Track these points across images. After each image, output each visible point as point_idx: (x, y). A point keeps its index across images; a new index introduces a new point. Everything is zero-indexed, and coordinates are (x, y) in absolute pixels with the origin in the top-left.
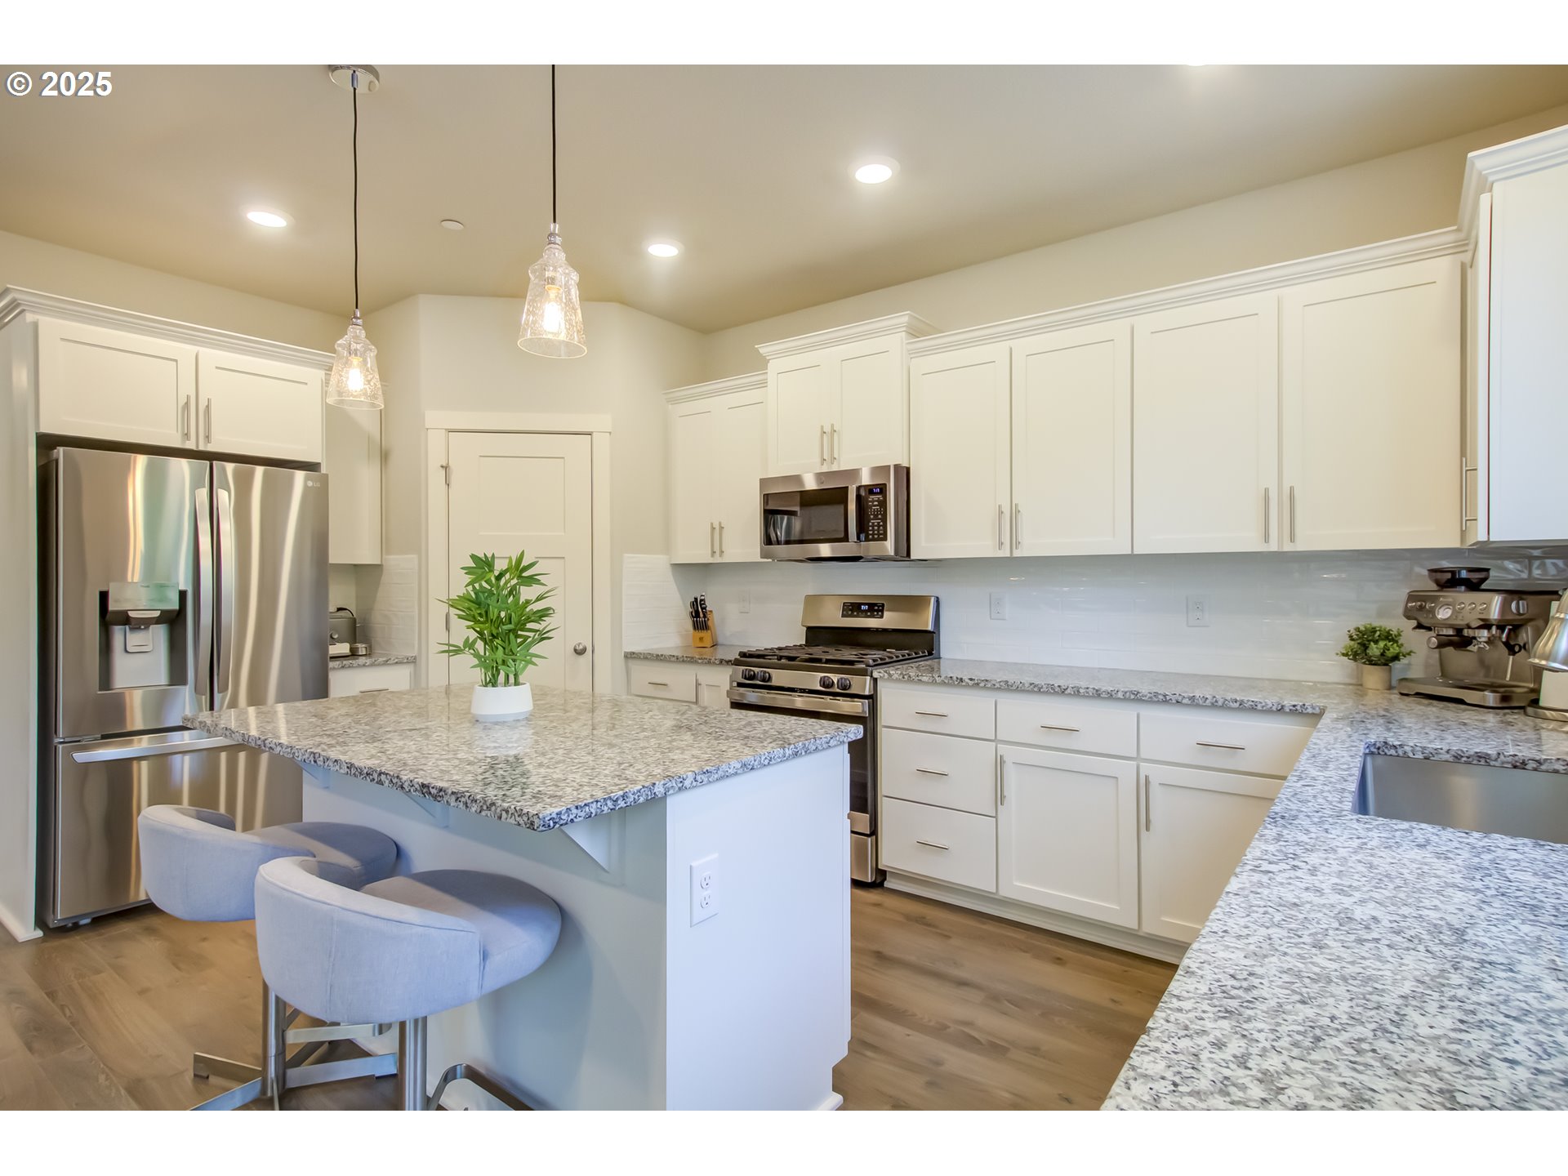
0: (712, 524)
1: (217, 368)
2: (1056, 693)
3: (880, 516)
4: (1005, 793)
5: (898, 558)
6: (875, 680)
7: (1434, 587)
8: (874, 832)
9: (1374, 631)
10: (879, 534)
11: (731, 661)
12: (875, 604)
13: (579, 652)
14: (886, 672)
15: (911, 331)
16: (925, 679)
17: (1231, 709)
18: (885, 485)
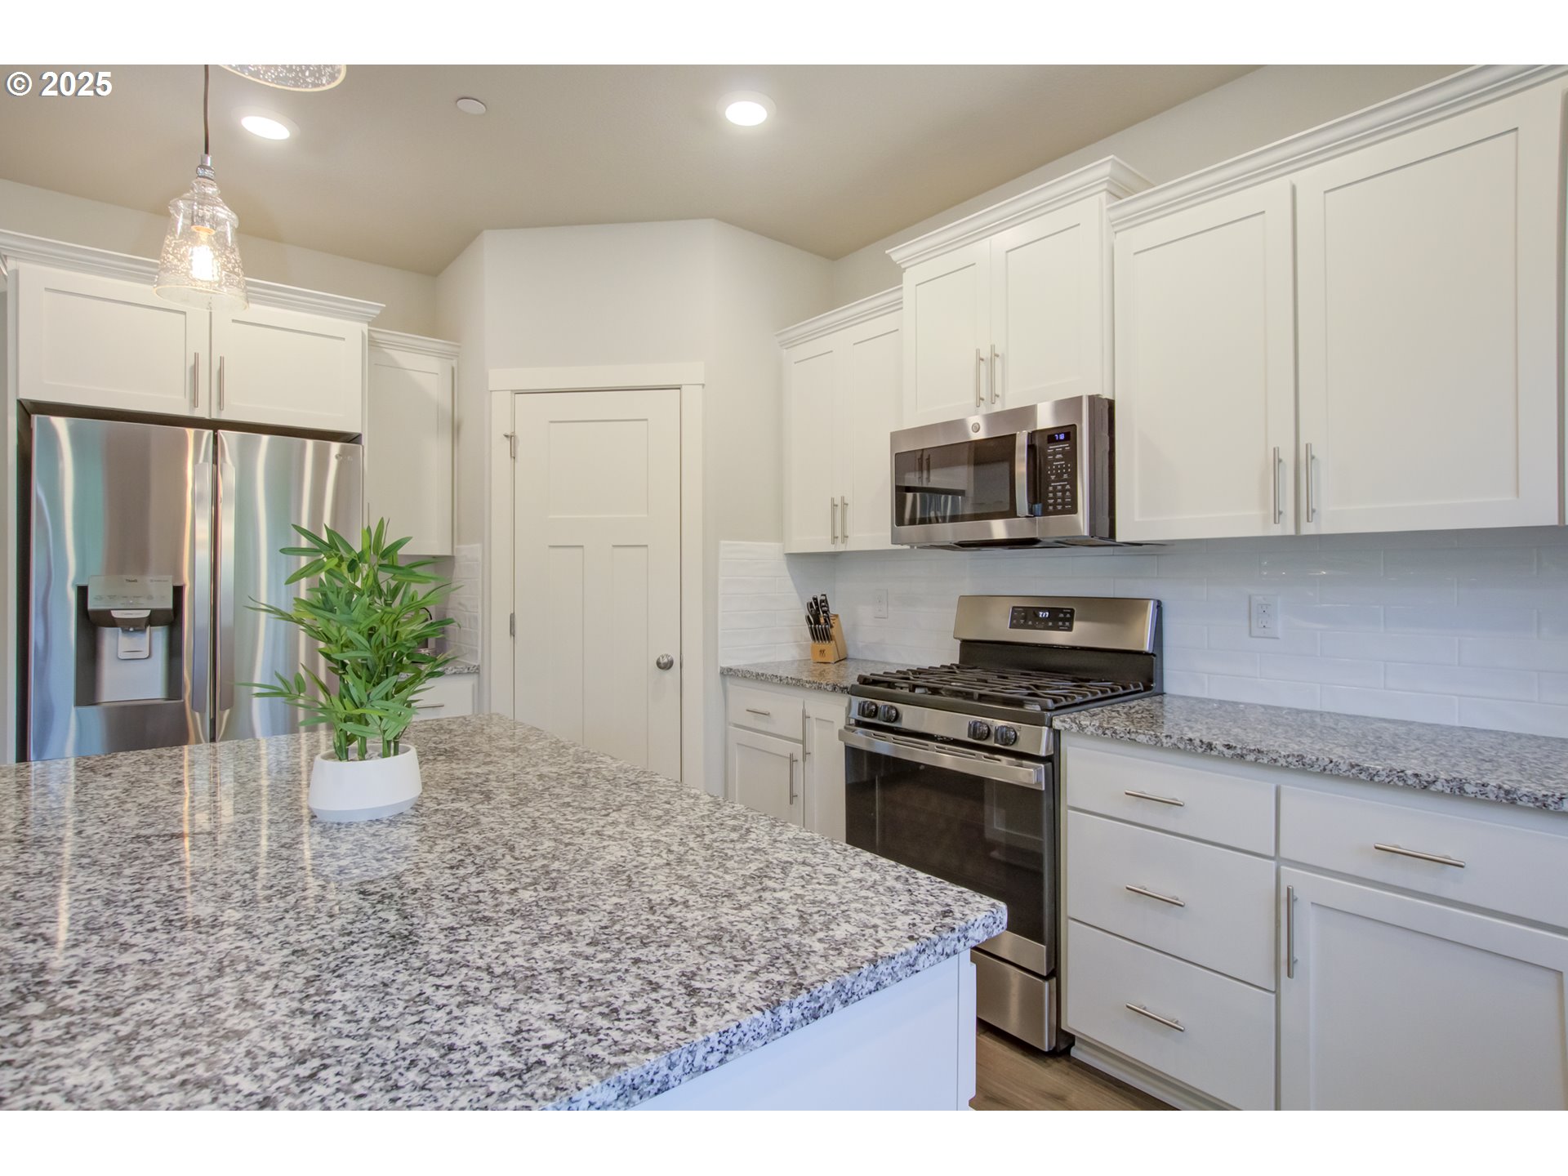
0: (833, 500)
1: (234, 321)
2: (1408, 787)
3: (1065, 476)
4: (1297, 955)
5: (1097, 541)
6: (1057, 734)
8: (1054, 974)
10: (1064, 504)
11: (846, 688)
12: (1061, 610)
13: (665, 666)
14: (1073, 721)
15: (1114, 190)
16: (1141, 738)
18: (1074, 426)
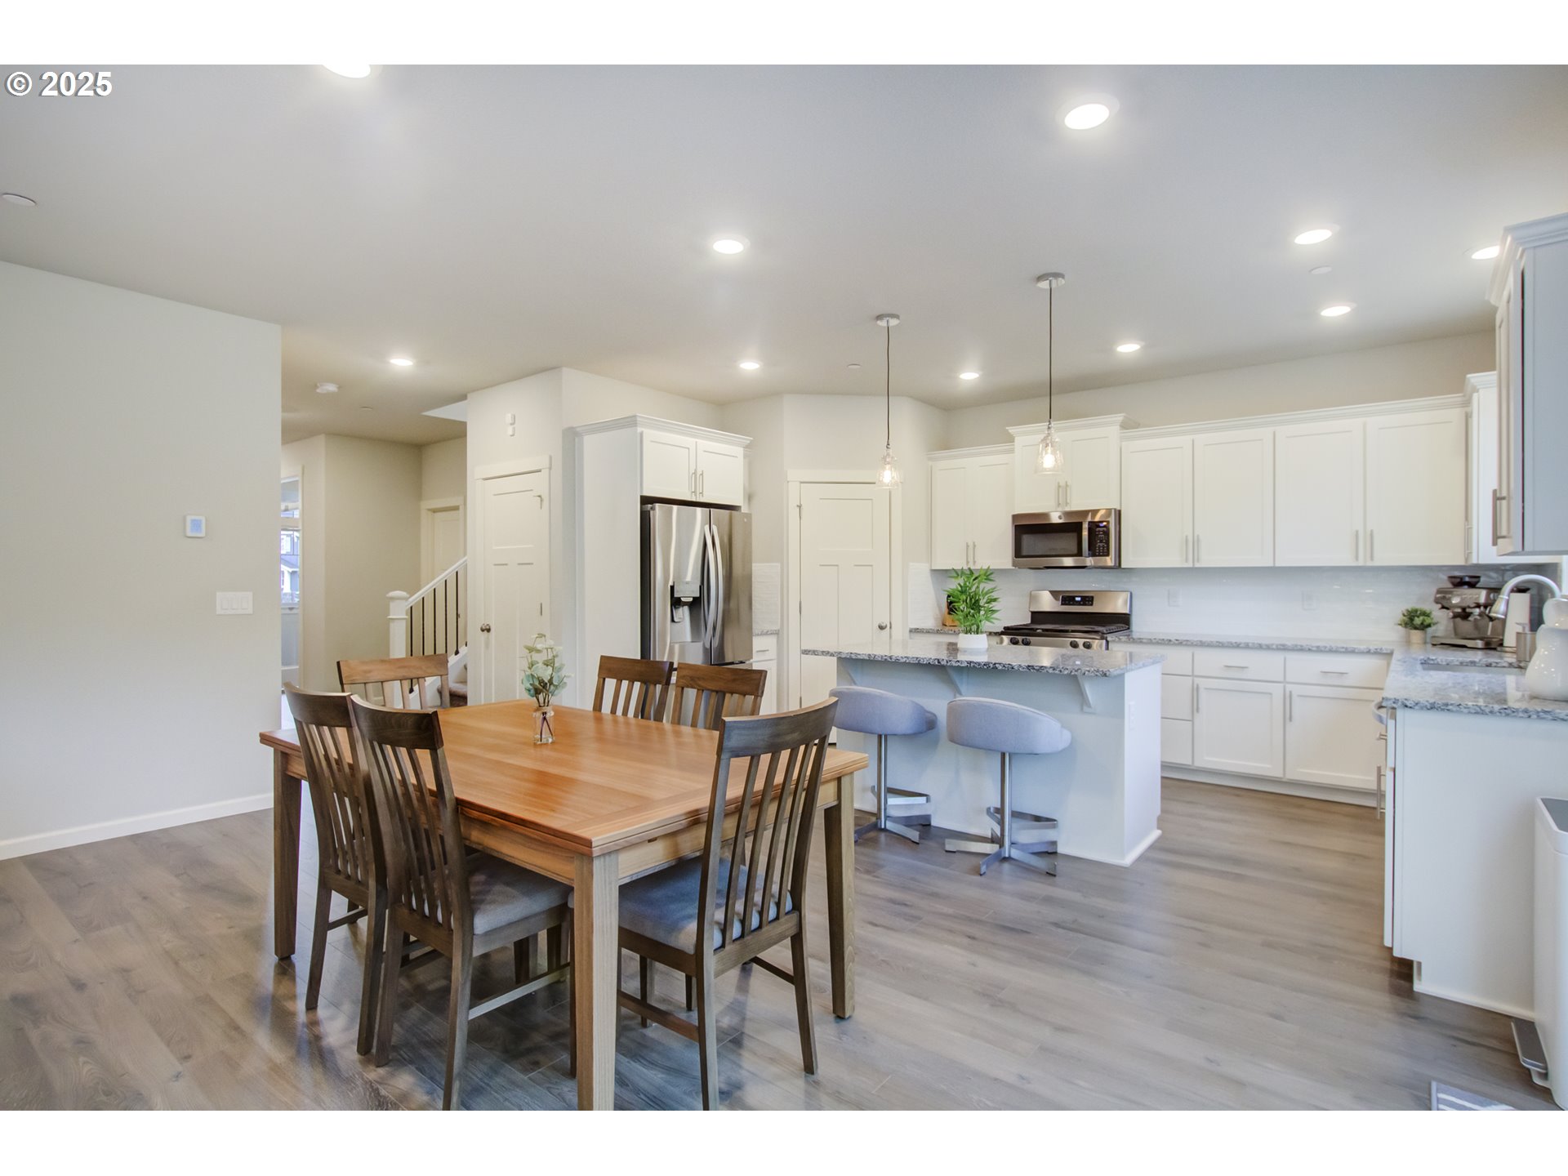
0: (967, 543)
1: (704, 451)
2: (1233, 647)
3: (1104, 541)
4: (1199, 707)
5: (1113, 568)
6: (1108, 643)
7: (1450, 586)
9: (1416, 611)
12: (1087, 597)
13: (881, 628)
14: (1116, 637)
15: (1123, 426)
17: (1341, 652)
18: (1107, 521)
